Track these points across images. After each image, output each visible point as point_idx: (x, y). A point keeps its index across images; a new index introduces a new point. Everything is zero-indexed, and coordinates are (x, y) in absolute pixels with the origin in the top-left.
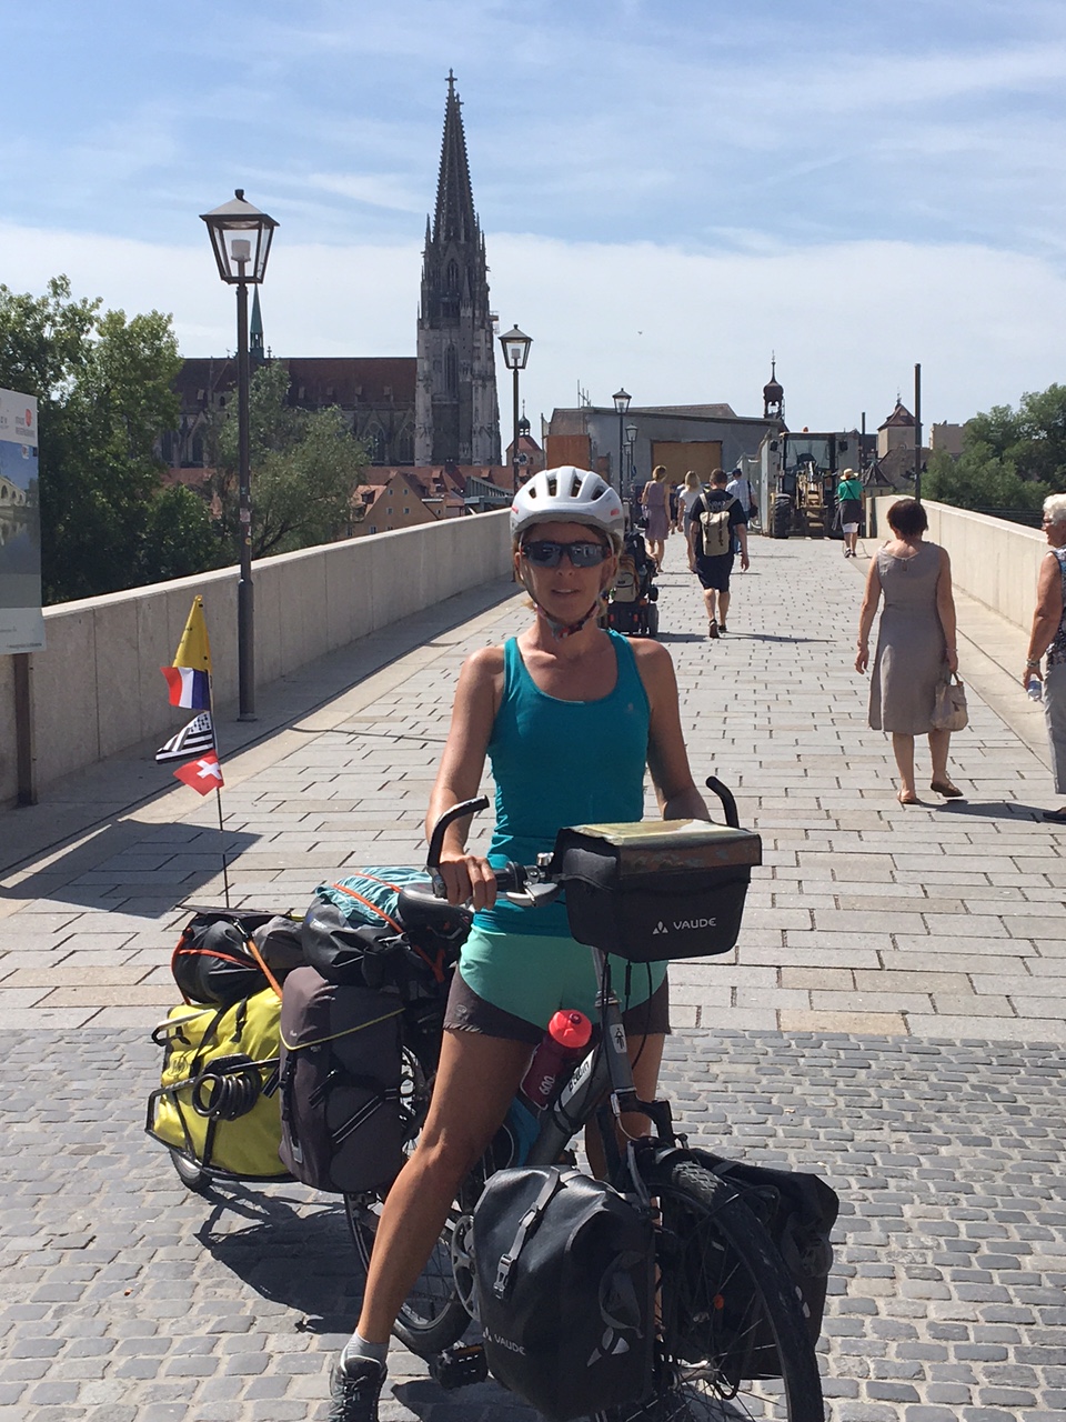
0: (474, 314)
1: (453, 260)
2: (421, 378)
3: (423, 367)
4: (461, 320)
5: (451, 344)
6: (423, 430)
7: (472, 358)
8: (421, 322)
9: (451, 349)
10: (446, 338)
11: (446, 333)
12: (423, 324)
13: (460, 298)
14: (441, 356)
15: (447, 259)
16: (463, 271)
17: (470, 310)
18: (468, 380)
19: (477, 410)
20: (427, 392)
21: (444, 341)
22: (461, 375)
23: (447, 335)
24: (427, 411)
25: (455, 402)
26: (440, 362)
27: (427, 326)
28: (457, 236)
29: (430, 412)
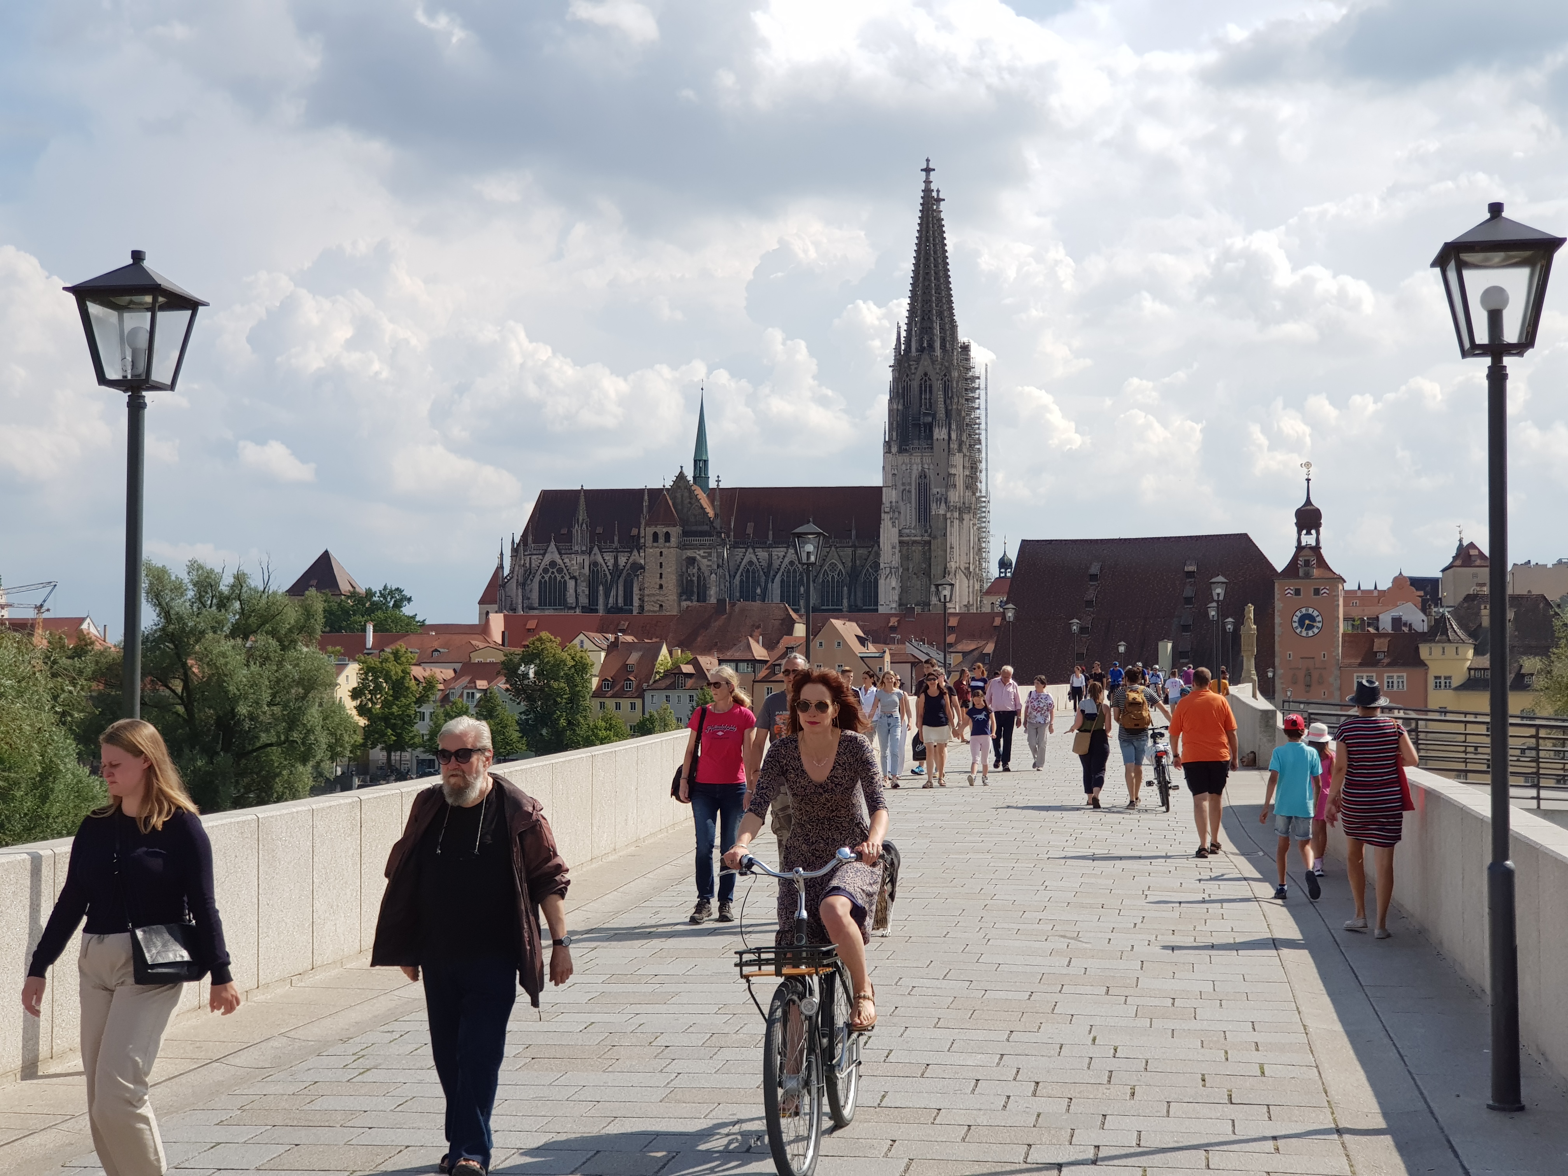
0: (950, 437)
1: (926, 374)
2: (887, 510)
3: (890, 497)
4: (935, 442)
5: (923, 470)
6: (888, 570)
7: (947, 487)
8: (888, 445)
9: (923, 475)
10: (916, 463)
11: (916, 459)
12: (890, 447)
13: (934, 416)
14: (910, 484)
15: (920, 373)
16: (938, 385)
17: (945, 431)
18: (942, 512)
19: (952, 548)
20: (894, 526)
21: (915, 467)
22: (934, 506)
23: (918, 460)
24: (894, 547)
25: (927, 538)
26: (910, 492)
27: (894, 449)
28: (931, 346)
29: (897, 551)
